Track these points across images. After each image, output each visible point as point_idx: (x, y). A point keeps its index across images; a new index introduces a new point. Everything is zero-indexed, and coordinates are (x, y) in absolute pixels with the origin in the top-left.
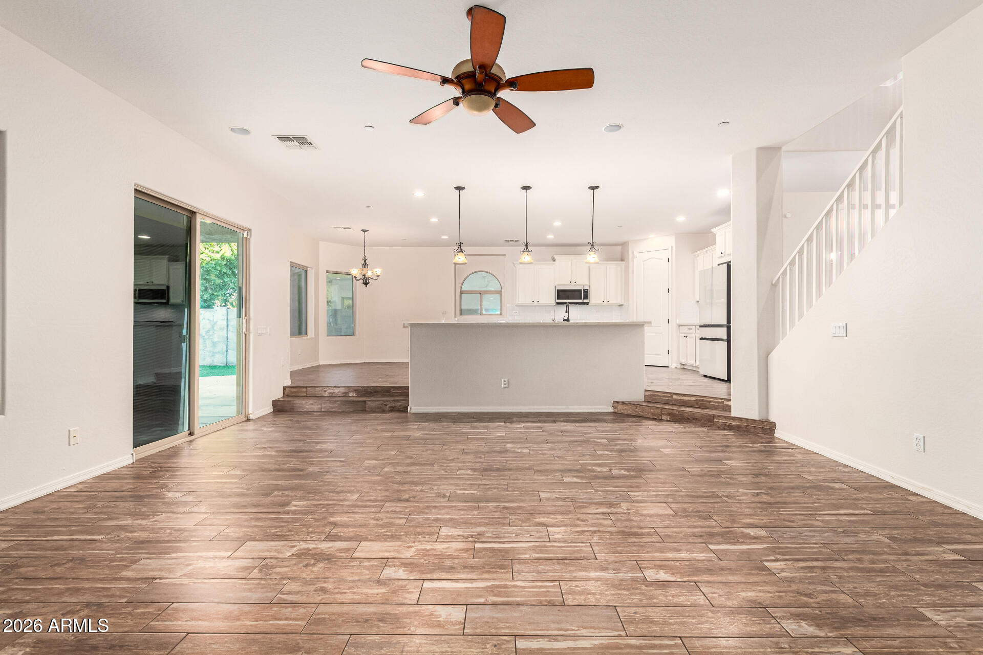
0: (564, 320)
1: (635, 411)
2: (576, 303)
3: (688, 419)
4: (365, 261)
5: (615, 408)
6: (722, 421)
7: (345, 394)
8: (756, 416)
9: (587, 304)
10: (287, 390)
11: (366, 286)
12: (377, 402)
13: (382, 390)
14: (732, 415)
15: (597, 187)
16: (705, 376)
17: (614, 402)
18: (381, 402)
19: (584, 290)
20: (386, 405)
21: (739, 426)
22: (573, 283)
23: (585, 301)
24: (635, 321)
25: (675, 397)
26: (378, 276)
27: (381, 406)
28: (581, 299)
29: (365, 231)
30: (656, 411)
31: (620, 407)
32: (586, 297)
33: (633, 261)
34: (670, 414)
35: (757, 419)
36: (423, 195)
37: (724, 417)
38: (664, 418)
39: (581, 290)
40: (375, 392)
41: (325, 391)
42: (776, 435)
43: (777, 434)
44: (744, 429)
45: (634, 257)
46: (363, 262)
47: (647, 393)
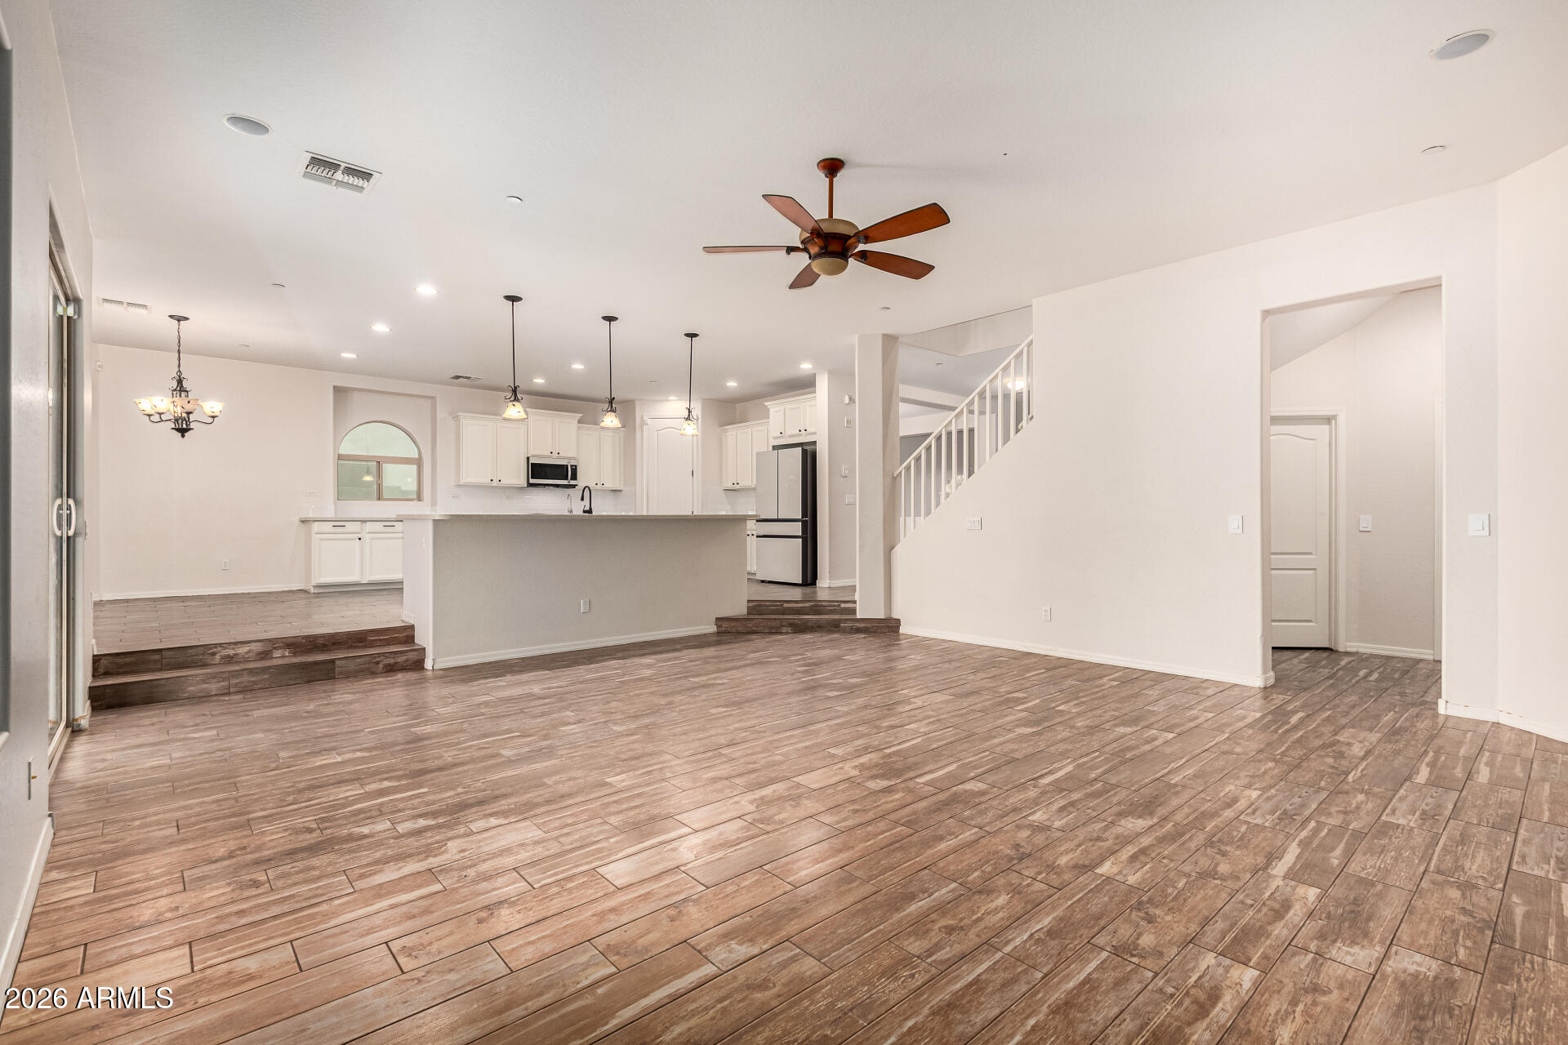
0: (584, 512)
1: (747, 627)
2: (557, 486)
3: (813, 628)
4: (180, 382)
5: (719, 626)
6: (849, 624)
7: (265, 655)
8: (882, 616)
9: (574, 486)
10: (104, 662)
11: (183, 436)
12: (358, 660)
13: (350, 638)
14: (858, 617)
15: (695, 335)
16: (763, 581)
17: (718, 619)
18: (367, 658)
19: (571, 466)
20: (378, 663)
21: (866, 627)
22: (555, 455)
23: (573, 482)
24: (645, 513)
25: (786, 605)
26: (213, 417)
27: (367, 666)
28: (567, 479)
29: (180, 319)
30: (774, 624)
31: (725, 625)
32: (574, 477)
33: (642, 431)
34: (791, 625)
35: (883, 617)
36: (436, 292)
37: (851, 620)
38: (784, 630)
39: (567, 466)
40: (334, 644)
41: (214, 654)
42: (901, 631)
43: (903, 629)
44: (872, 630)
45: (643, 423)
46: (175, 384)
47: (750, 605)
